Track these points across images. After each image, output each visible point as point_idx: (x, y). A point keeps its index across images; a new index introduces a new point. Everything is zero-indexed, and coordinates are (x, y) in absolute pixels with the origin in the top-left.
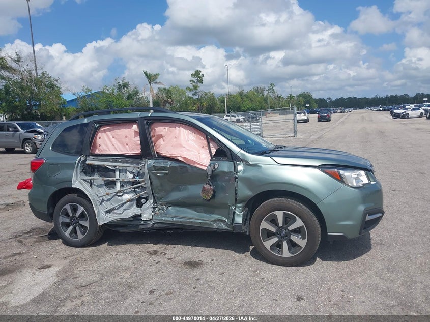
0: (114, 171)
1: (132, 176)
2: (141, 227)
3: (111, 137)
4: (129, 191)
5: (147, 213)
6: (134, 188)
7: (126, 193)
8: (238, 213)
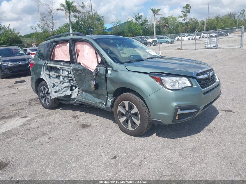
0: (60, 70)
1: (67, 73)
2: (71, 102)
3: (60, 50)
4: (66, 81)
5: (75, 95)
6: (69, 80)
7: (65, 83)
8: (109, 100)
